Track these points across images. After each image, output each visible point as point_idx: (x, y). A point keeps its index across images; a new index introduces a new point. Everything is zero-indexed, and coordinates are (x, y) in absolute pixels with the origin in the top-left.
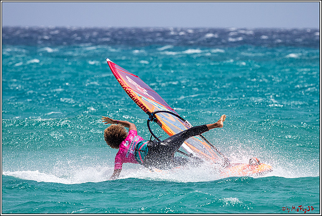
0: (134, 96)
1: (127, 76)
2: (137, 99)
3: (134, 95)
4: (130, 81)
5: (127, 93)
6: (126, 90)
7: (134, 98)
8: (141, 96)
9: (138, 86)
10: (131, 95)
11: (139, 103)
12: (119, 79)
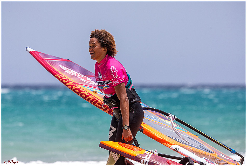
0: (88, 96)
1: (61, 66)
2: (94, 99)
3: (87, 94)
4: (68, 72)
5: (76, 92)
6: (74, 88)
7: (90, 98)
8: (94, 90)
9: (79, 75)
10: (83, 95)
11: (98, 104)
12: (58, 75)
